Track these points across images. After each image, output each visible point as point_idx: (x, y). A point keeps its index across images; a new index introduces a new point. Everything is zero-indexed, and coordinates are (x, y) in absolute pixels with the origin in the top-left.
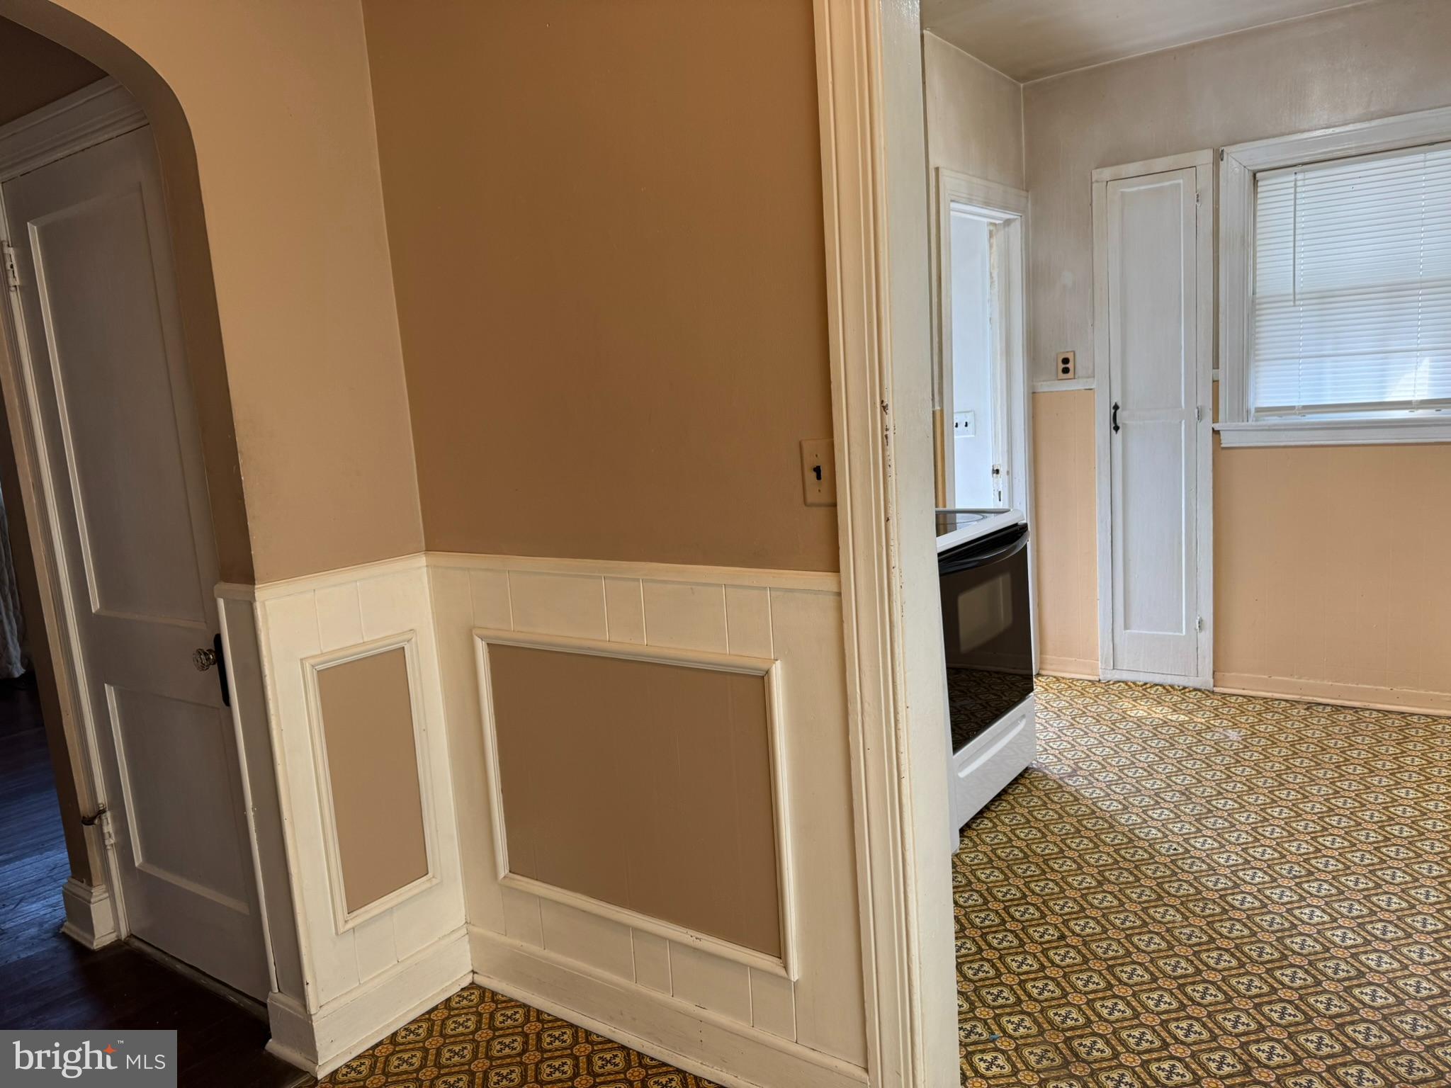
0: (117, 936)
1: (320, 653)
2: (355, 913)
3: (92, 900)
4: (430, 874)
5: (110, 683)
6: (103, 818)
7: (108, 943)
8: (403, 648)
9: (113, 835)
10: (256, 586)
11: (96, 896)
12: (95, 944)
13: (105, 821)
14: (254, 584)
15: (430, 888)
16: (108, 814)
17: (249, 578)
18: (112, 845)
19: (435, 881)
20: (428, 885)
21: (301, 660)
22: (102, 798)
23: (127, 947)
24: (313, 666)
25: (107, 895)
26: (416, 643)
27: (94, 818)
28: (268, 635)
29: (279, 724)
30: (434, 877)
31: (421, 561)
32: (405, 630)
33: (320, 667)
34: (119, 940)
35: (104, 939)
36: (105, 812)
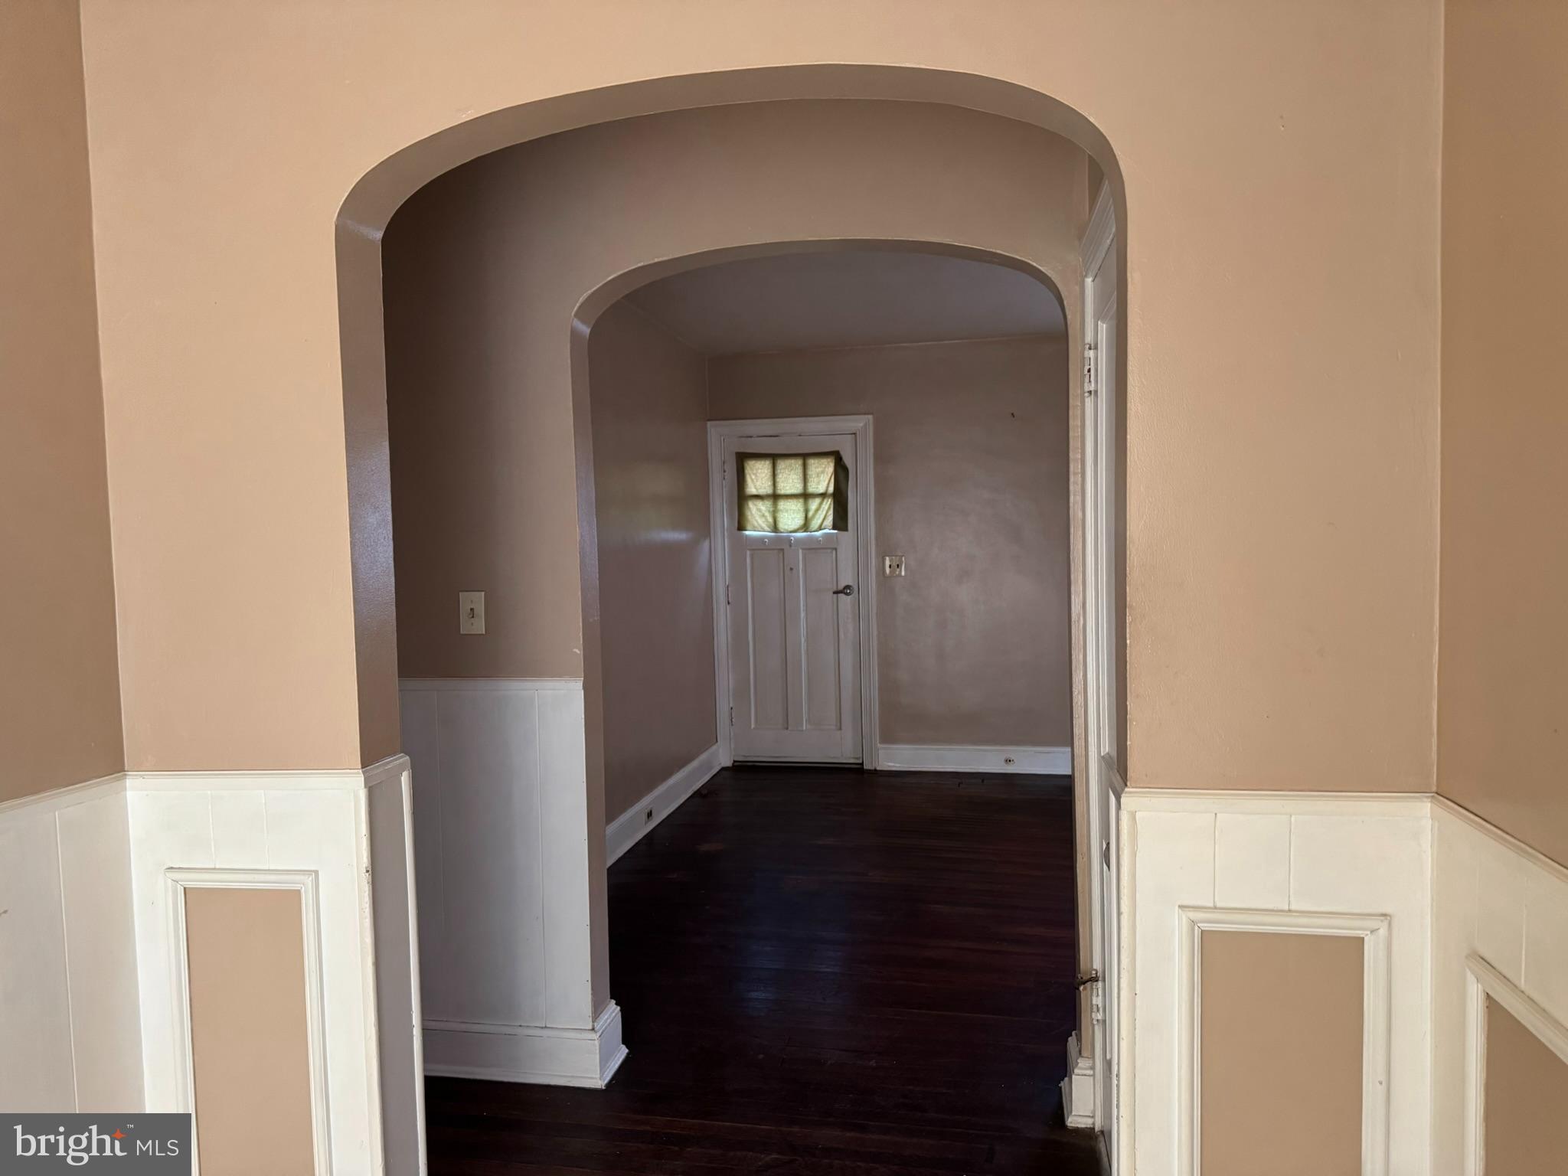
0: (1092, 1124)
1: (1211, 905)
3: (1076, 1069)
6: (1095, 986)
7: (1084, 1126)
10: (1127, 789)
11: (1081, 1067)
12: (1071, 1121)
13: (1095, 991)
14: (1126, 785)
16: (1100, 984)
17: (1125, 775)
18: (1098, 1020)
21: (1180, 908)
22: (1097, 964)
24: (1194, 922)
25: (1089, 1072)
27: (1085, 983)
28: (1133, 857)
29: (1132, 985)
33: (1204, 927)
34: (1093, 1128)
35: (1078, 1118)
36: (1097, 981)
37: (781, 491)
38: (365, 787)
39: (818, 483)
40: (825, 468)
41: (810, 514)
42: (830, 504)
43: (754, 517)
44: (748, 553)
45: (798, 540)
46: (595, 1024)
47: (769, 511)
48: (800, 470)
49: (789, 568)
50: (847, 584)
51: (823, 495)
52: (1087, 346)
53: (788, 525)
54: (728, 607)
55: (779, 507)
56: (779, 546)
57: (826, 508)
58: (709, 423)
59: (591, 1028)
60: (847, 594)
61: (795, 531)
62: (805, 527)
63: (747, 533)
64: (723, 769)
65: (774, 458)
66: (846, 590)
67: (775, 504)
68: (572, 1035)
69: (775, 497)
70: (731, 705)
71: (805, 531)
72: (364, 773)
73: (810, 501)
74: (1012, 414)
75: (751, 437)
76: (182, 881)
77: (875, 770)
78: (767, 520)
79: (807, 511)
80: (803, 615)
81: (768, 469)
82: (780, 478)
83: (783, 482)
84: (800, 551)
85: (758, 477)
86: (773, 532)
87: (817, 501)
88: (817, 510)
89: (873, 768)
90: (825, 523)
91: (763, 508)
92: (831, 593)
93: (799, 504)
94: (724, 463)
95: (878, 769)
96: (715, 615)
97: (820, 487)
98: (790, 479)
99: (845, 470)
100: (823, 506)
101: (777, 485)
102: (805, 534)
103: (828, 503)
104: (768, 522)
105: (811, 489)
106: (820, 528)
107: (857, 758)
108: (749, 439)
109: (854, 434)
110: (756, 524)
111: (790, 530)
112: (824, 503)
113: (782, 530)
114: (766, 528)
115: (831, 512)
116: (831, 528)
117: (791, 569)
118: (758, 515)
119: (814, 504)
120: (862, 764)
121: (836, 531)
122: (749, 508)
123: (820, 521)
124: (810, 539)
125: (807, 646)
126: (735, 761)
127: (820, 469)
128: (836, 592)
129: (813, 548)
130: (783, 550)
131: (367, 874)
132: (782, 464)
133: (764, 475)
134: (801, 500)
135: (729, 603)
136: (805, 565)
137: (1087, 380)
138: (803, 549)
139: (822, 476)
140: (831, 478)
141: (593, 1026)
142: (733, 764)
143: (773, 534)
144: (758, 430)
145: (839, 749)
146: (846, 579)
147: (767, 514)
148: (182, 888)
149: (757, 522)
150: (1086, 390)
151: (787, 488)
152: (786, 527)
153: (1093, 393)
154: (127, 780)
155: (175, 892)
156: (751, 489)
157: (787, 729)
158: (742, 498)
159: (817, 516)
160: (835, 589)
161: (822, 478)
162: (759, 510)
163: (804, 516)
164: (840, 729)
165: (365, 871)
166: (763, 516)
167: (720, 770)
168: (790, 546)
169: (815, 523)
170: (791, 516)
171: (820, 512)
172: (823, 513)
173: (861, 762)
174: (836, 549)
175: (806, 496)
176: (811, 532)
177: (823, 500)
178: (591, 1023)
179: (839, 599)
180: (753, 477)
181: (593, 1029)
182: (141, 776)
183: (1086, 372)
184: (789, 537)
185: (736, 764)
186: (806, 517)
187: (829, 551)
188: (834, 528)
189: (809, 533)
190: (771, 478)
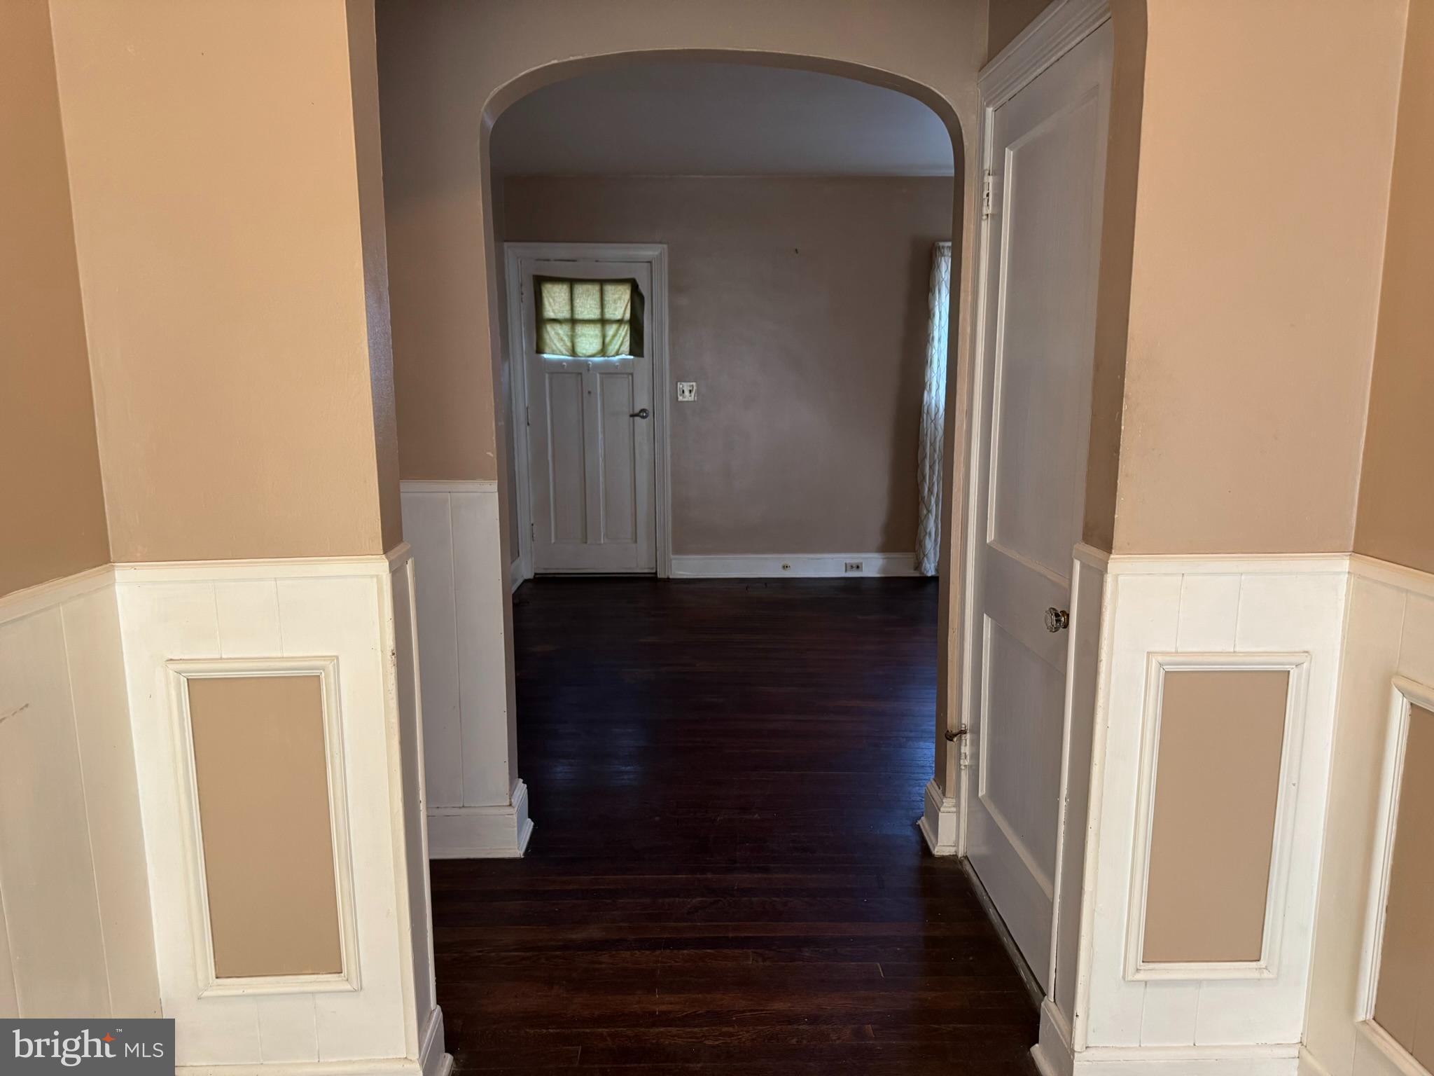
0: (956, 852)
1: (1173, 650)
2: (1151, 966)
3: (942, 809)
4: (1262, 963)
5: (989, 615)
6: (963, 738)
7: (947, 854)
8: (1289, 672)
9: (968, 757)
10: (1112, 556)
11: (946, 807)
12: (936, 850)
13: (964, 741)
14: (1111, 553)
15: (1259, 980)
16: (968, 736)
17: (1107, 545)
18: (965, 766)
19: (1266, 975)
20: (1256, 975)
21: (1148, 653)
22: (966, 719)
23: (960, 867)
24: (1161, 665)
25: (954, 809)
26: (1309, 671)
27: (956, 735)
28: (1114, 613)
29: (1106, 720)
30: (1266, 968)
31: (1344, 564)
32: (1297, 650)
33: (1169, 668)
34: (956, 856)
35: (944, 848)
36: (966, 733)
37: (579, 316)
38: (390, 572)
39: (616, 309)
40: (622, 294)
41: (608, 340)
42: (627, 330)
43: (553, 341)
44: (547, 376)
45: (596, 365)
46: (513, 800)
47: (567, 335)
48: (597, 296)
49: (587, 392)
50: (642, 407)
51: (620, 322)
52: (987, 172)
53: (586, 350)
54: (528, 428)
55: (577, 331)
56: (577, 370)
57: (623, 334)
58: (506, 244)
59: (508, 804)
60: (643, 417)
61: (593, 356)
62: (603, 351)
63: (545, 356)
64: (526, 581)
65: (572, 282)
66: (642, 414)
67: (573, 329)
68: (492, 811)
69: (573, 322)
70: (532, 522)
71: (603, 356)
72: (387, 558)
73: (608, 327)
74: (796, 250)
75: (548, 260)
76: (185, 672)
77: (668, 578)
78: (565, 344)
79: (604, 337)
80: (600, 436)
81: (565, 294)
82: (578, 302)
83: (580, 307)
84: (598, 375)
85: (556, 301)
86: (571, 356)
87: (615, 327)
88: (614, 336)
89: (666, 577)
90: (622, 349)
91: (561, 332)
92: (628, 417)
93: (597, 329)
94: (521, 285)
95: (671, 577)
96: (515, 436)
97: (617, 313)
98: (587, 305)
99: (642, 297)
100: (620, 332)
101: (574, 309)
102: (602, 359)
103: (625, 331)
104: (566, 345)
105: (608, 316)
106: (617, 354)
107: (652, 569)
108: (546, 262)
109: (650, 262)
110: (554, 347)
111: (588, 354)
112: (621, 329)
113: (581, 355)
114: (564, 352)
115: (628, 338)
116: (628, 353)
117: (589, 393)
118: (556, 338)
119: (611, 330)
120: (656, 573)
121: (632, 357)
122: (547, 332)
123: (617, 347)
124: (607, 364)
125: (605, 466)
126: (536, 574)
127: (617, 296)
128: (633, 416)
129: (610, 373)
130: (581, 374)
131: (393, 657)
132: (580, 289)
133: (561, 300)
134: (599, 326)
135: (528, 424)
136: (602, 390)
137: (985, 204)
138: (600, 373)
139: (619, 303)
140: (627, 306)
141: (511, 802)
142: (534, 576)
143: (570, 358)
144: (556, 253)
145: (635, 561)
146: (642, 402)
147: (566, 339)
148: (186, 679)
149: (555, 345)
150: (985, 212)
151: (586, 313)
152: (584, 352)
153: (989, 216)
154: (116, 572)
155: (179, 684)
156: (549, 312)
157: (586, 543)
158: (540, 321)
159: (614, 342)
160: (631, 413)
161: (618, 305)
162: (558, 334)
163: (601, 340)
164: (636, 542)
165: (391, 654)
166: (562, 339)
167: (523, 583)
168: (589, 370)
169: (612, 349)
170: (588, 342)
171: (616, 338)
172: (620, 338)
173: (654, 571)
174: (632, 374)
175: (603, 322)
176: (608, 357)
177: (620, 326)
178: (508, 800)
179: (635, 421)
180: (551, 300)
181: (510, 805)
182: (132, 567)
183: (985, 196)
184: (587, 361)
185: (537, 576)
186: (604, 343)
187: (626, 376)
188: (631, 353)
189: (606, 358)
190: (569, 302)
